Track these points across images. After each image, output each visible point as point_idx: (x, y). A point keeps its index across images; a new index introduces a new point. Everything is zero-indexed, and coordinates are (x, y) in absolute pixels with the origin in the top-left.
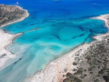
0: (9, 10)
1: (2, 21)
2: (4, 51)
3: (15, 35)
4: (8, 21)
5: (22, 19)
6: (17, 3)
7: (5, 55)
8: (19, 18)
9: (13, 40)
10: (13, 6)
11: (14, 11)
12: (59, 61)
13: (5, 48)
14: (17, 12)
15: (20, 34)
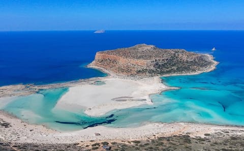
0: (185, 58)
1: (168, 70)
2: (146, 97)
3: (169, 88)
4: (175, 72)
5: (196, 73)
6: (214, 49)
7: (145, 100)
8: (194, 70)
9: (162, 91)
10: (195, 53)
11: (192, 60)
12: (193, 126)
13: (149, 95)
14: (196, 62)
15: (175, 88)
